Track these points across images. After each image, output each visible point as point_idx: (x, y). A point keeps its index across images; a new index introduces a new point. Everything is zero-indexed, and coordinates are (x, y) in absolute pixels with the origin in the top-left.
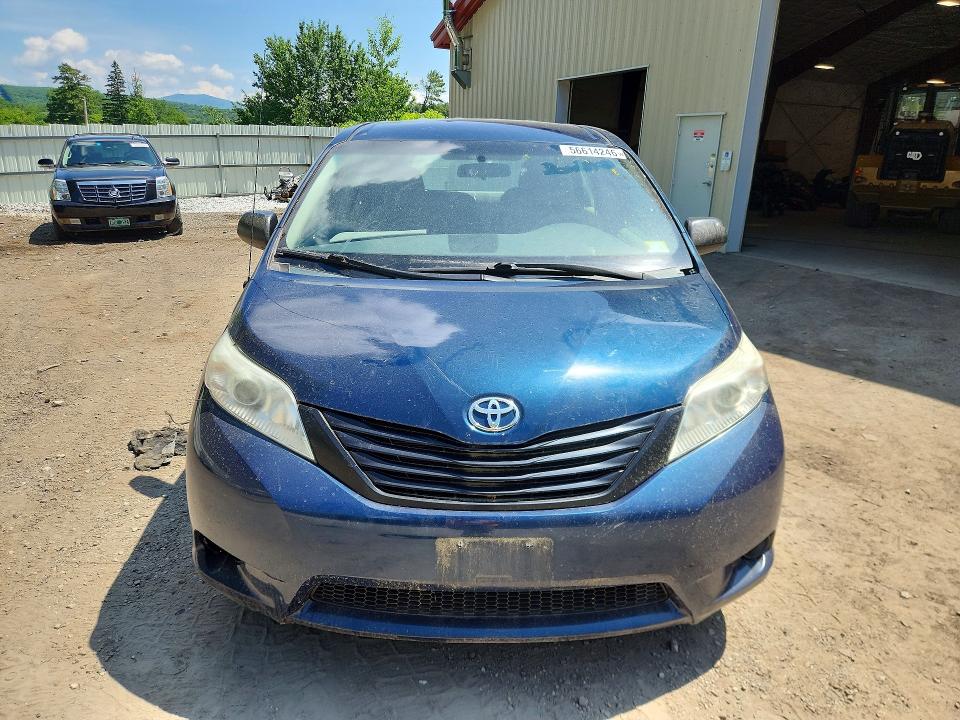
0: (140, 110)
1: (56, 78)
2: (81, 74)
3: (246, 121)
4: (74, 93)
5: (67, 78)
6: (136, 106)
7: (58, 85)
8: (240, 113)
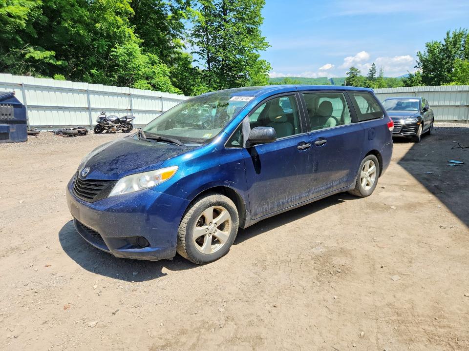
0: (380, 84)
1: (348, 73)
2: (358, 71)
3: (407, 85)
4: (353, 79)
5: (352, 73)
6: (379, 82)
7: (348, 76)
8: (405, 82)
